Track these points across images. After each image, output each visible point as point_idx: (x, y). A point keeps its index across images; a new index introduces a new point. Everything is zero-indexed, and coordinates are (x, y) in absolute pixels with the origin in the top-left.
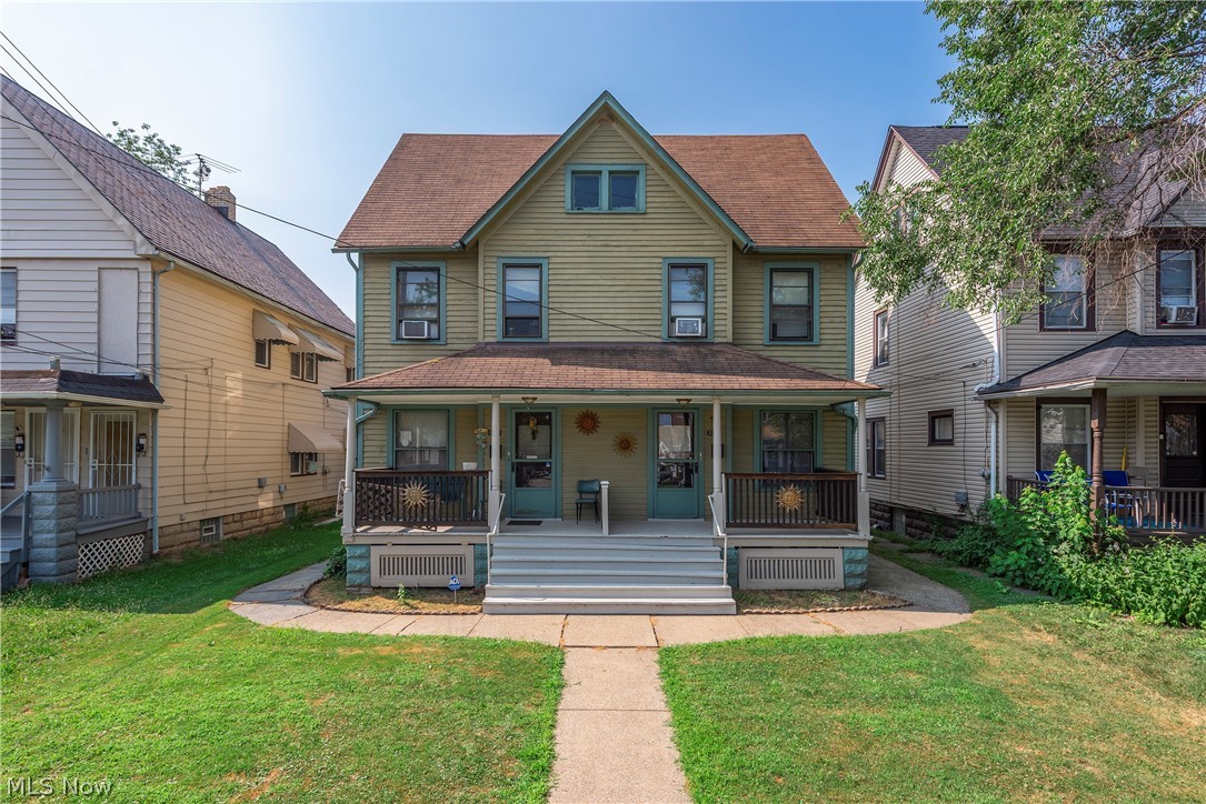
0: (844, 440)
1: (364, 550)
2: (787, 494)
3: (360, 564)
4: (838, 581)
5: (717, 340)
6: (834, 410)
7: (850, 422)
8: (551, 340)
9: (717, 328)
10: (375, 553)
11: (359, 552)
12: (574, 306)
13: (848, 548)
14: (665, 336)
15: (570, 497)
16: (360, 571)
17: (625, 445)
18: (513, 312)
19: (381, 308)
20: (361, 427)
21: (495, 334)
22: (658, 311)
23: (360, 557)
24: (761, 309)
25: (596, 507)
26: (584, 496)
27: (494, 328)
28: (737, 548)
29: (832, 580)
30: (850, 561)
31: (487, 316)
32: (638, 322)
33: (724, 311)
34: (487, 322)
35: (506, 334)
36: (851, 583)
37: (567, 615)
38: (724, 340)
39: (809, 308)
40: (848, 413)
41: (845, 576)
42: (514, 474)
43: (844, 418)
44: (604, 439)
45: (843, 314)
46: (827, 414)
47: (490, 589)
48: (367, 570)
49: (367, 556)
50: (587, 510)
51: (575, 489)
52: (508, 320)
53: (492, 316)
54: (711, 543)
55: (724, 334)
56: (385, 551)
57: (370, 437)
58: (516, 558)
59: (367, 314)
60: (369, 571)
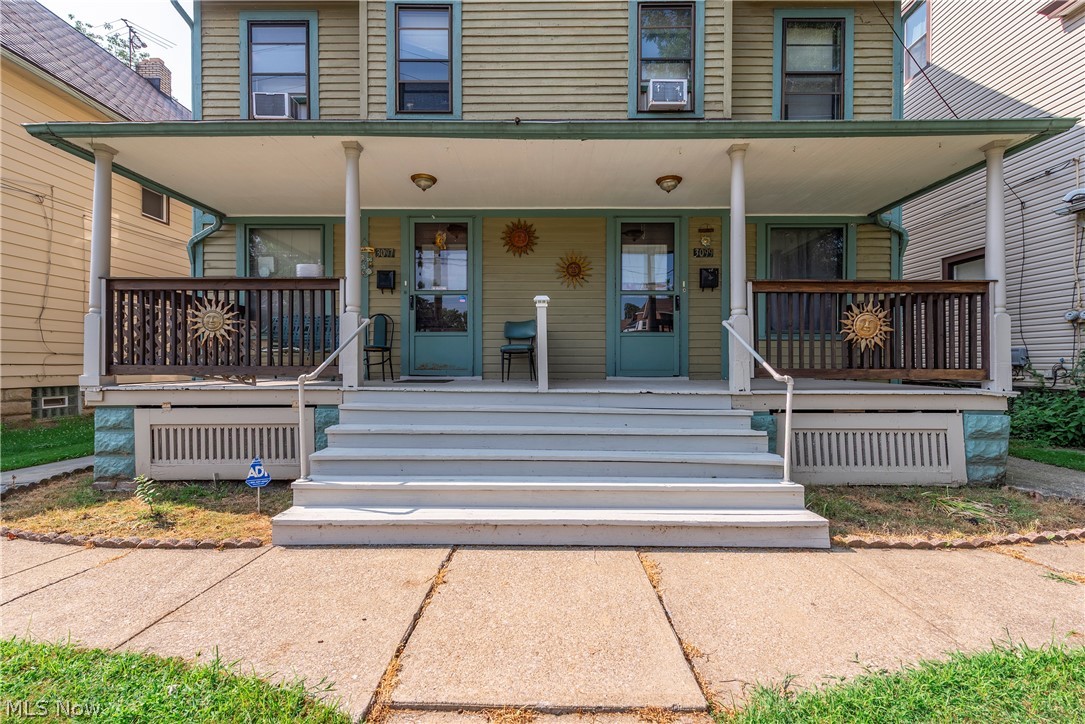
0: (887, 267)
1: (122, 415)
2: (861, 317)
3: (116, 440)
4: (956, 470)
5: (709, 115)
6: (875, 223)
7: (895, 239)
8: (468, 117)
9: (708, 98)
10: (143, 421)
11: (113, 418)
12: (500, 66)
13: (971, 412)
14: (632, 108)
15: (494, 343)
16: (116, 452)
17: (574, 270)
18: (412, 76)
19: (227, 80)
20: (200, 249)
21: (384, 108)
22: (621, 74)
23: (116, 428)
24: (768, 78)
25: (530, 355)
26: (513, 342)
27: (383, 99)
28: (772, 412)
29: (944, 468)
30: (977, 436)
31: (372, 82)
32: (592, 91)
33: (719, 72)
34: (373, 91)
35: (401, 108)
36: (979, 473)
37: (456, 547)
38: (719, 115)
39: (838, 76)
40: (894, 225)
41: (970, 462)
42: (413, 312)
43: (887, 235)
44: (545, 259)
45: (887, 85)
46: (862, 229)
47: (303, 489)
48: (128, 451)
49: (127, 427)
50: (518, 360)
51: (501, 335)
52: (403, 89)
53: (380, 82)
54: (728, 402)
55: (718, 107)
56: (157, 417)
57: (213, 264)
58: (374, 428)
59: (206, 88)
60: (132, 453)
